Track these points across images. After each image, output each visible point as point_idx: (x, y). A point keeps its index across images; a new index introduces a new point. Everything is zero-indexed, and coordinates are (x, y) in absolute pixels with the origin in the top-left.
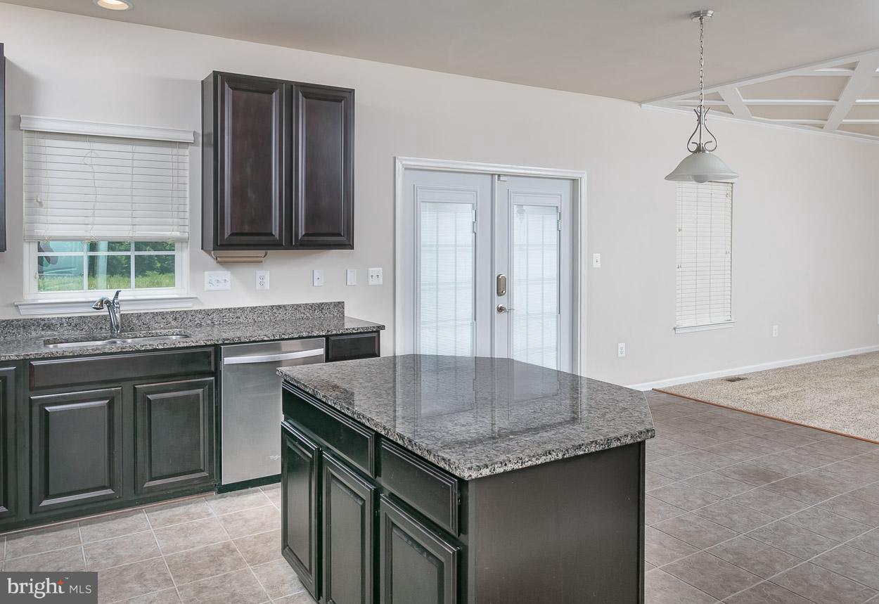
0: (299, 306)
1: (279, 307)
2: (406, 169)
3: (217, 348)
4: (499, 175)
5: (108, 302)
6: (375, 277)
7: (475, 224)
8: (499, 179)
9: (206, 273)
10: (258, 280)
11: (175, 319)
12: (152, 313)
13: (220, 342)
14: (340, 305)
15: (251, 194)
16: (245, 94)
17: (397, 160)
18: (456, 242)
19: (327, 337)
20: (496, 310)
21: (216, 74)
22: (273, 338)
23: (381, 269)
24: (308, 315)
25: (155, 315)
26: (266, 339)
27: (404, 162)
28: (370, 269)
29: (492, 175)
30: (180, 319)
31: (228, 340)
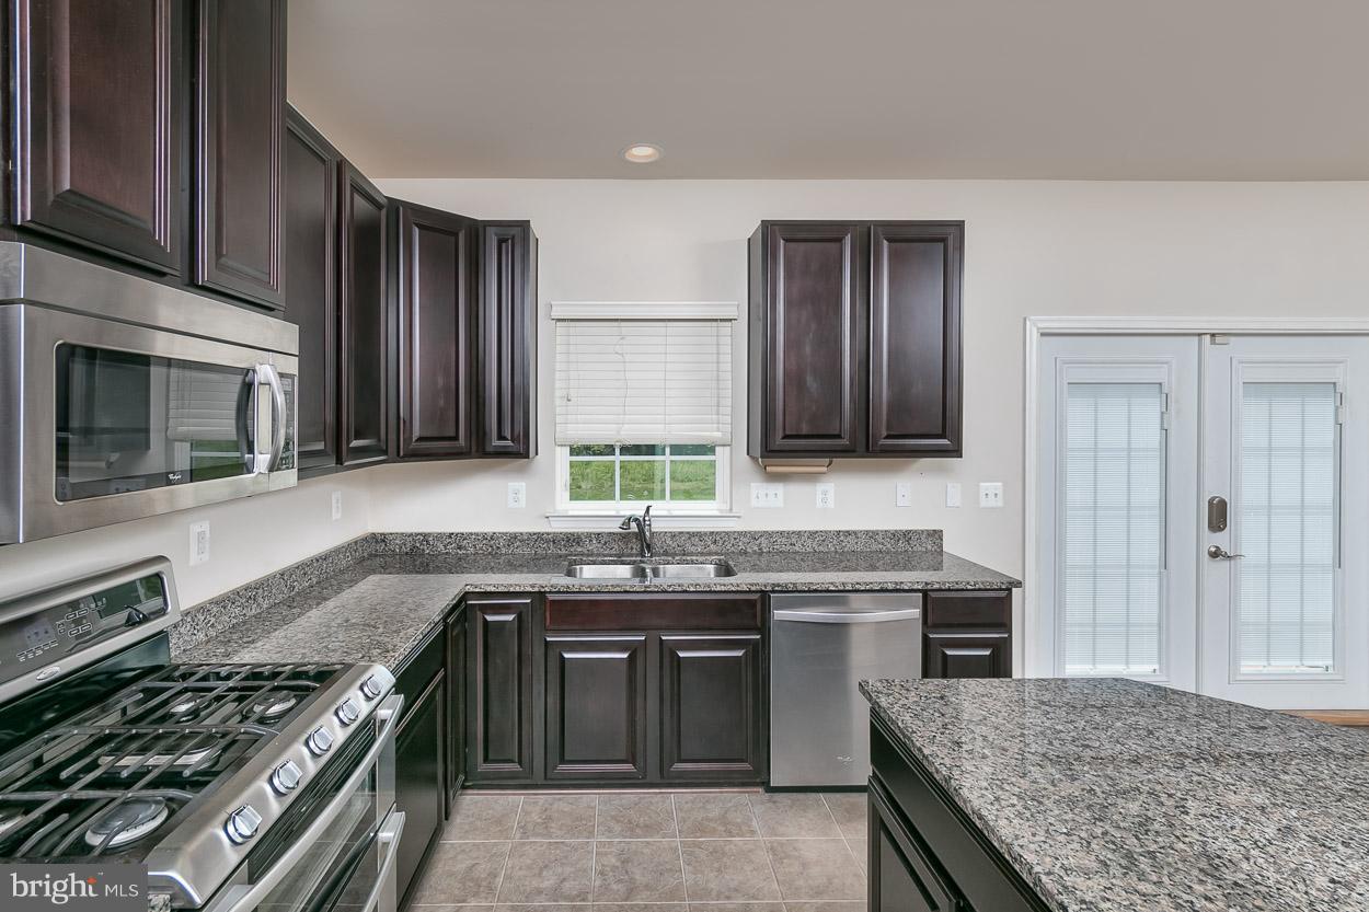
0: (876, 533)
1: (848, 533)
2: (1042, 335)
3: (764, 595)
4: (1213, 335)
5: (636, 520)
6: (991, 496)
7: (1165, 416)
8: (1213, 342)
9: (752, 484)
10: (819, 496)
11: (715, 542)
12: (688, 533)
13: (769, 588)
14: (937, 535)
15: (811, 382)
16: (802, 247)
17: (1028, 323)
18: (1129, 443)
19: (925, 593)
20: (1207, 556)
21: (765, 224)
22: (842, 588)
23: (1000, 484)
24: (889, 546)
25: (691, 535)
26: (832, 588)
27: (1040, 325)
28: (982, 484)
29: (1200, 335)
30: (721, 542)
31: (778, 585)
